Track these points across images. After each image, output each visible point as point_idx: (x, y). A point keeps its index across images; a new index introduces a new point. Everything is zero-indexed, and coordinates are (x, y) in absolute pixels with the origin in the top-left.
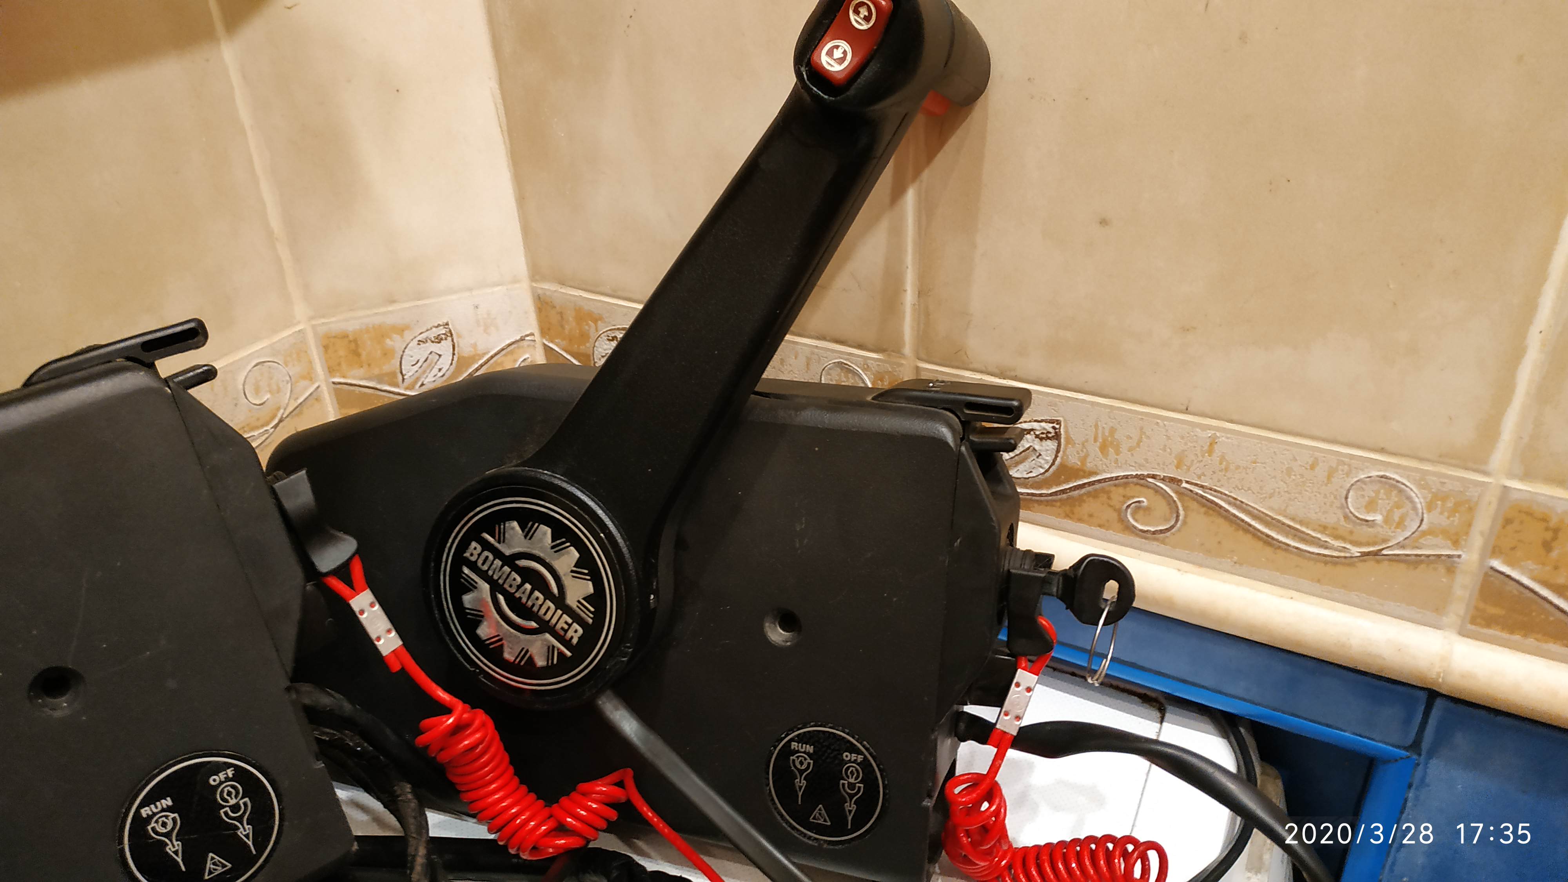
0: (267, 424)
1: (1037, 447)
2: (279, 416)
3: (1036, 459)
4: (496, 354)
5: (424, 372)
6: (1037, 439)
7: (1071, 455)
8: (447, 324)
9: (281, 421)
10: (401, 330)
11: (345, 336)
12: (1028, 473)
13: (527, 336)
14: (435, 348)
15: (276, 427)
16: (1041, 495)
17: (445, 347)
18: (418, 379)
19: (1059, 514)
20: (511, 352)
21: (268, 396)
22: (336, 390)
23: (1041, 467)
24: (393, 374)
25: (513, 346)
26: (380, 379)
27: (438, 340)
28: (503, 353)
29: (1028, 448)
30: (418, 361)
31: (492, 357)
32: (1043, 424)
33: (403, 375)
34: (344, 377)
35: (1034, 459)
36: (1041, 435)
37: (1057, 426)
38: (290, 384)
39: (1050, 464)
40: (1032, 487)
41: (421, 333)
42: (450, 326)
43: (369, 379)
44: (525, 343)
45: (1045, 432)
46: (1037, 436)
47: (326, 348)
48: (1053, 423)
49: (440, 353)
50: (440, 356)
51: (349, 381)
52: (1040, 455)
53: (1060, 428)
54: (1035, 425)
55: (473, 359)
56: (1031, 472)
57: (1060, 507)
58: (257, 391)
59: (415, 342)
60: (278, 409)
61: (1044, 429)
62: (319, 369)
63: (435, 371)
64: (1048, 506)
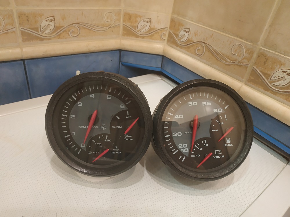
0: (107, 26)
1: (286, 77)
2: (110, 26)
3: (284, 81)
4: (158, 30)
5: (142, 29)
8: (150, 19)
9: (110, 27)
10: (140, 17)
11: (129, 14)
13: (166, 28)
14: (146, 23)
15: (109, 28)
16: (281, 91)
17: (148, 24)
18: (140, 30)
19: (284, 98)
20: (161, 31)
21: (109, 20)
22: (123, 27)
23: (284, 83)
24: (136, 27)
25: (162, 29)
26: (133, 27)
27: (147, 22)
28: (159, 30)
29: (283, 77)
30: (141, 26)
31: (157, 30)
33: (138, 28)
34: (126, 24)
36: (289, 74)
38: (114, 21)
39: (288, 83)
40: (279, 89)
41: (144, 19)
42: (151, 20)
43: (130, 26)
44: (165, 29)
46: (287, 74)
47: (124, 15)
49: (147, 25)
50: (147, 26)
51: (127, 25)
52: (286, 80)
55: (153, 29)
56: (281, 84)
57: (285, 96)
58: (108, 18)
59: (143, 21)
60: (111, 24)
62: (122, 20)
63: (144, 29)
64: (281, 95)
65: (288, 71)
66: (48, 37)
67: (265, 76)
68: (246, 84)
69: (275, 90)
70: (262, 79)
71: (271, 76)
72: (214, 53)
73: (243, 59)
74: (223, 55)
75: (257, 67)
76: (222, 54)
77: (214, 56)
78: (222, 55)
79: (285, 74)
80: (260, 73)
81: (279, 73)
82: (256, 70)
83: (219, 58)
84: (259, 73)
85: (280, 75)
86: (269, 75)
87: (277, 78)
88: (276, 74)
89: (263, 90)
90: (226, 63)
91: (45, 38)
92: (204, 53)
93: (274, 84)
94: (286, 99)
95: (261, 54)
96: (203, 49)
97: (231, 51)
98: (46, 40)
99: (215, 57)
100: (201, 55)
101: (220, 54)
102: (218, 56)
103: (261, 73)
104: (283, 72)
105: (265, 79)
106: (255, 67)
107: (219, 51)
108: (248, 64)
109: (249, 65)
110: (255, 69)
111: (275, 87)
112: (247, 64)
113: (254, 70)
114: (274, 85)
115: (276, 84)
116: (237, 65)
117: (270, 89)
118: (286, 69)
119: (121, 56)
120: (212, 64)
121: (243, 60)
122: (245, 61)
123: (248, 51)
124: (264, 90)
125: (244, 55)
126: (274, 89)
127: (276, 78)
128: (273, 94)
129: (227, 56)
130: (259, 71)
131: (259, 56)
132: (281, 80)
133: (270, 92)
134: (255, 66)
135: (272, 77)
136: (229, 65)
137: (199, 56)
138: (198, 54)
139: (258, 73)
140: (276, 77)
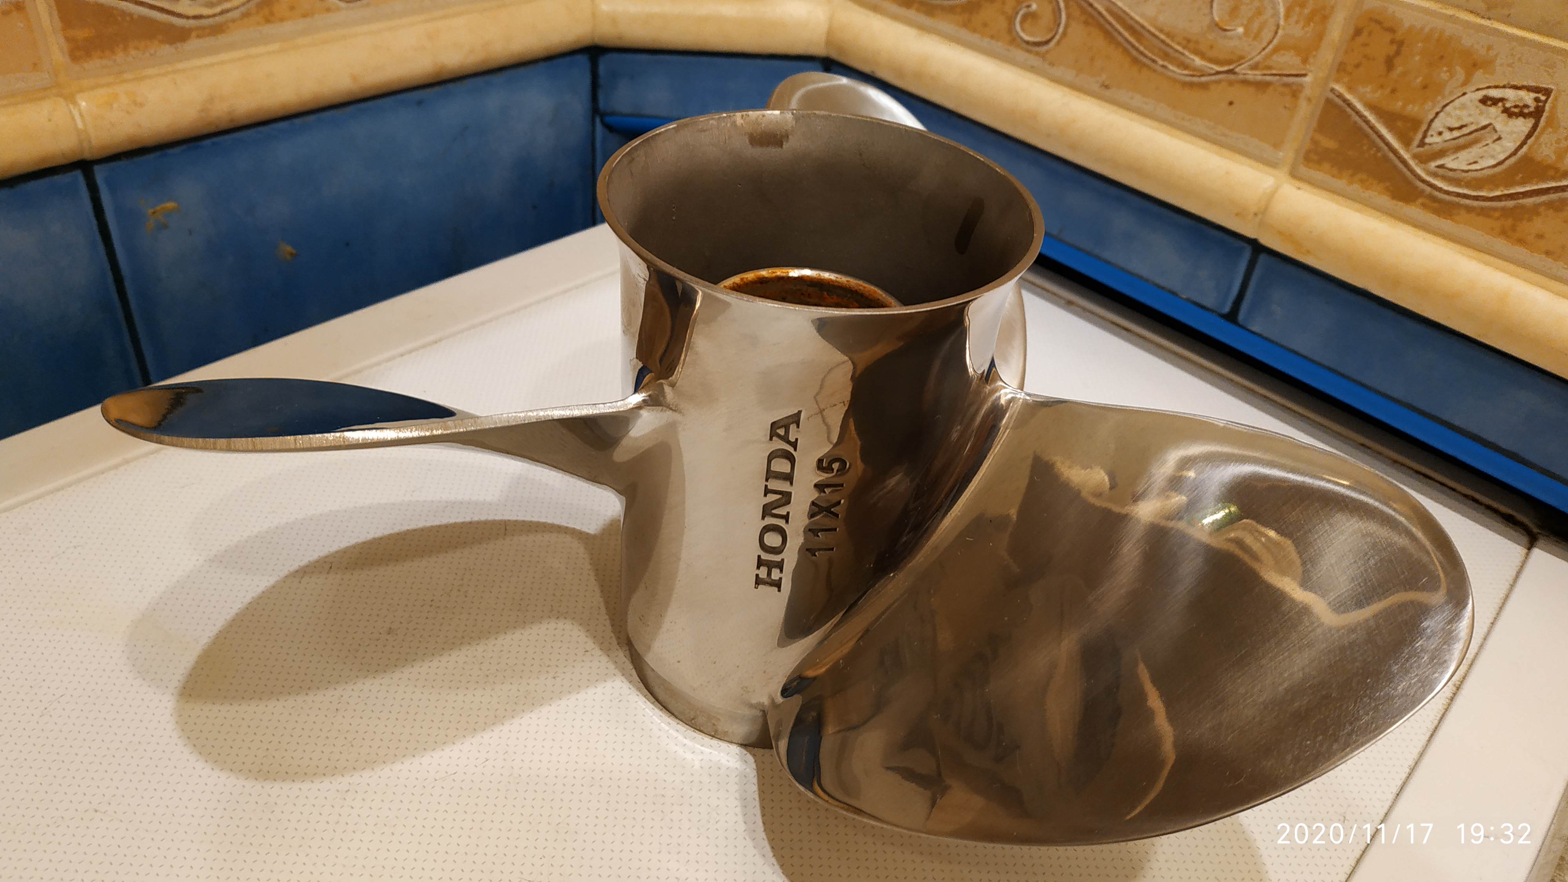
1: (1498, 127)
3: (1492, 146)
6: (1505, 115)
7: (1546, 144)
12: (1470, 164)
16: (1476, 198)
19: (1493, 229)
23: (1493, 157)
29: (1484, 128)
32: (1522, 93)
35: (1487, 145)
36: (1513, 109)
37: (1543, 98)
39: (1507, 154)
40: (1468, 185)
45: (1521, 104)
46: (1506, 111)
48: (1538, 92)
52: (1499, 138)
53: (1546, 101)
54: (1510, 94)
56: (1475, 162)
57: (1498, 219)
61: (1521, 99)
64: (1479, 215)
65: (1509, 94)
66: (210, 21)
67: (1391, 128)
68: (1294, 175)
69: (1448, 193)
70: (1382, 145)
71: (1424, 127)
72: (1116, 30)
73: (1276, 50)
74: (1168, 35)
75: (1350, 89)
76: (1161, 31)
77: (1118, 44)
78: (1162, 37)
79: (1493, 110)
80: (1367, 113)
81: (1463, 107)
82: (1345, 101)
83: (1146, 56)
84: (1361, 116)
85: (1471, 119)
86: (1415, 123)
87: (1456, 134)
88: (1448, 114)
89: (1385, 200)
90: (1188, 79)
91: (192, 23)
92: (1061, 30)
93: (1440, 162)
94: (1504, 233)
95: (1371, 19)
96: (1057, 11)
97: (1211, 13)
98: (198, 37)
99: (1126, 51)
100: (1047, 42)
101: (1153, 30)
102: (1139, 40)
103: (1371, 118)
104: (1484, 101)
105: (1395, 144)
106: (1339, 88)
107: (1142, 15)
108: (1305, 75)
109: (1308, 79)
110: (1340, 96)
111: (1444, 178)
112: (1297, 75)
113: (1336, 106)
114: (1441, 171)
115: (1449, 162)
116: (1245, 82)
117: (1423, 191)
118: (1496, 87)
119: (602, 81)
120: (1107, 87)
121: (1275, 57)
122: (1288, 61)
123: (1297, 9)
124: (1394, 197)
125: (1280, 32)
126: (1440, 190)
127: (1447, 135)
128: (1437, 212)
129: (1188, 43)
130: (1359, 106)
131: (1358, 32)
132: (1476, 142)
133: (1424, 206)
134: (1337, 81)
135: (1430, 133)
136: (1204, 86)
137: (1037, 49)
138: (1027, 38)
139: (1357, 118)
140: (1451, 129)
